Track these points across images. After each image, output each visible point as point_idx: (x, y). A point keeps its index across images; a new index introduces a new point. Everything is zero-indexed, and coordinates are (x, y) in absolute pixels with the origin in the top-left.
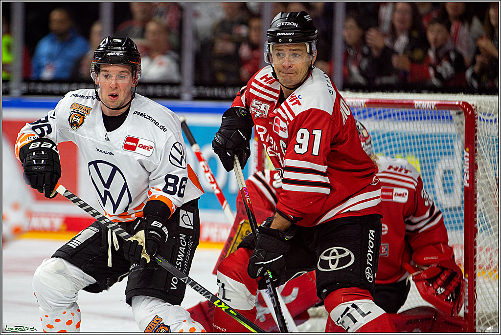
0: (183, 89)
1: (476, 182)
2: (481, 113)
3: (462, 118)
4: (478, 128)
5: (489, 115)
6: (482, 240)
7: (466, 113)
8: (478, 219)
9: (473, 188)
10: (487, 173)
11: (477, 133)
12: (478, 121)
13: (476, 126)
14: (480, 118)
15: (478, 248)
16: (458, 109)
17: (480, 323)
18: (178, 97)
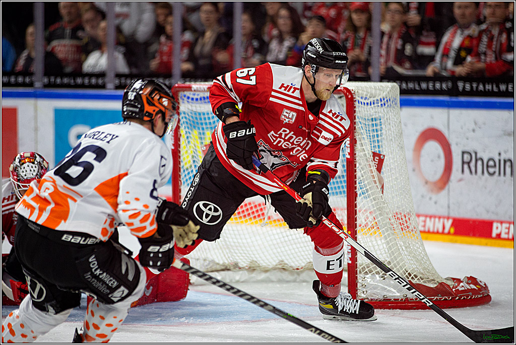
0: (107, 80)
1: (355, 154)
2: (359, 97)
3: (343, 101)
4: (357, 109)
5: (366, 99)
6: (361, 203)
7: (347, 97)
8: (358, 185)
9: (353, 159)
10: (364, 147)
11: (356, 114)
12: (356, 104)
13: (355, 107)
14: (359, 101)
15: (358, 209)
16: (339, 94)
17: (360, 272)
18: (103, 87)
